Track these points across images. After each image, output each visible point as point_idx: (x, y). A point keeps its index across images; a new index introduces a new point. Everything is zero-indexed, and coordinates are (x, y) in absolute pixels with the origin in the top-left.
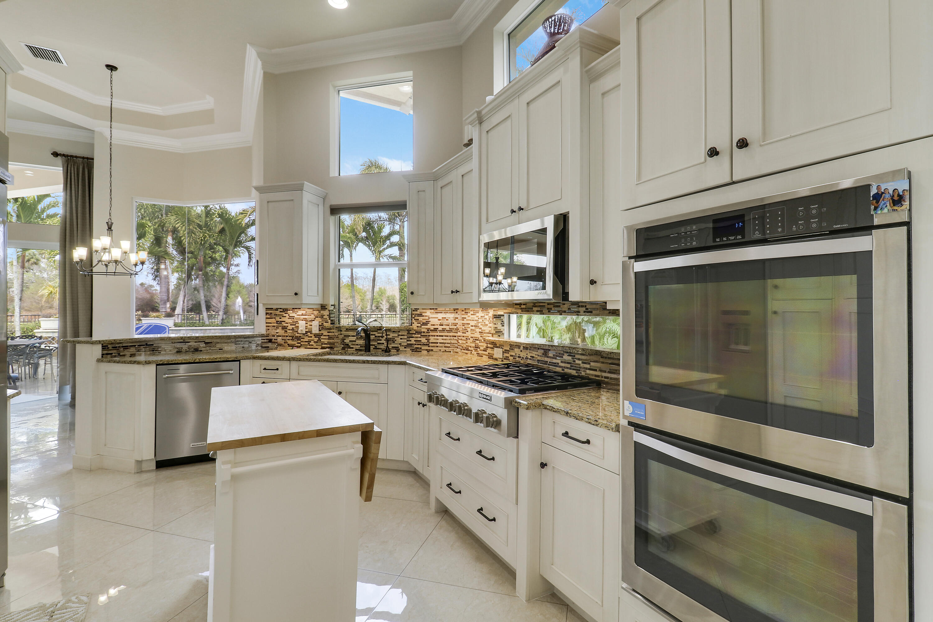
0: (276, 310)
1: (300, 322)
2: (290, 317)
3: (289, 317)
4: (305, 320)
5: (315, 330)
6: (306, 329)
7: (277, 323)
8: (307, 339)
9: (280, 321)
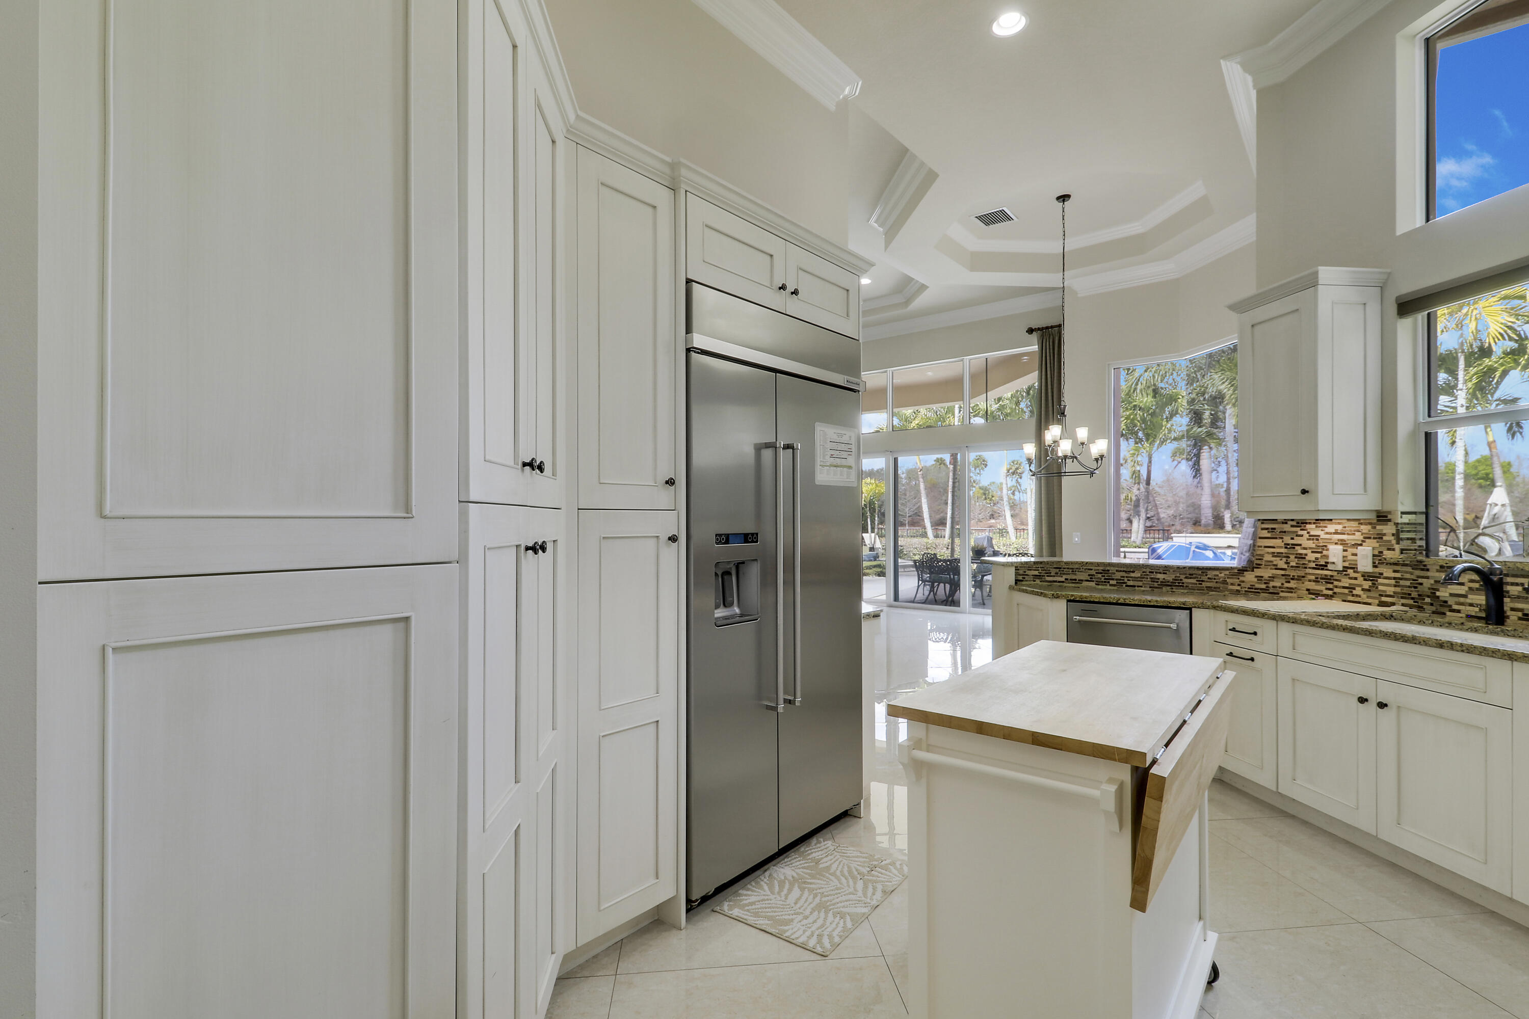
0: (1283, 523)
1: (1332, 547)
2: (1312, 537)
3: (1310, 536)
4: (1342, 542)
5: (1365, 564)
6: (1344, 561)
7: (1286, 548)
8: (1346, 582)
9: (1292, 545)
